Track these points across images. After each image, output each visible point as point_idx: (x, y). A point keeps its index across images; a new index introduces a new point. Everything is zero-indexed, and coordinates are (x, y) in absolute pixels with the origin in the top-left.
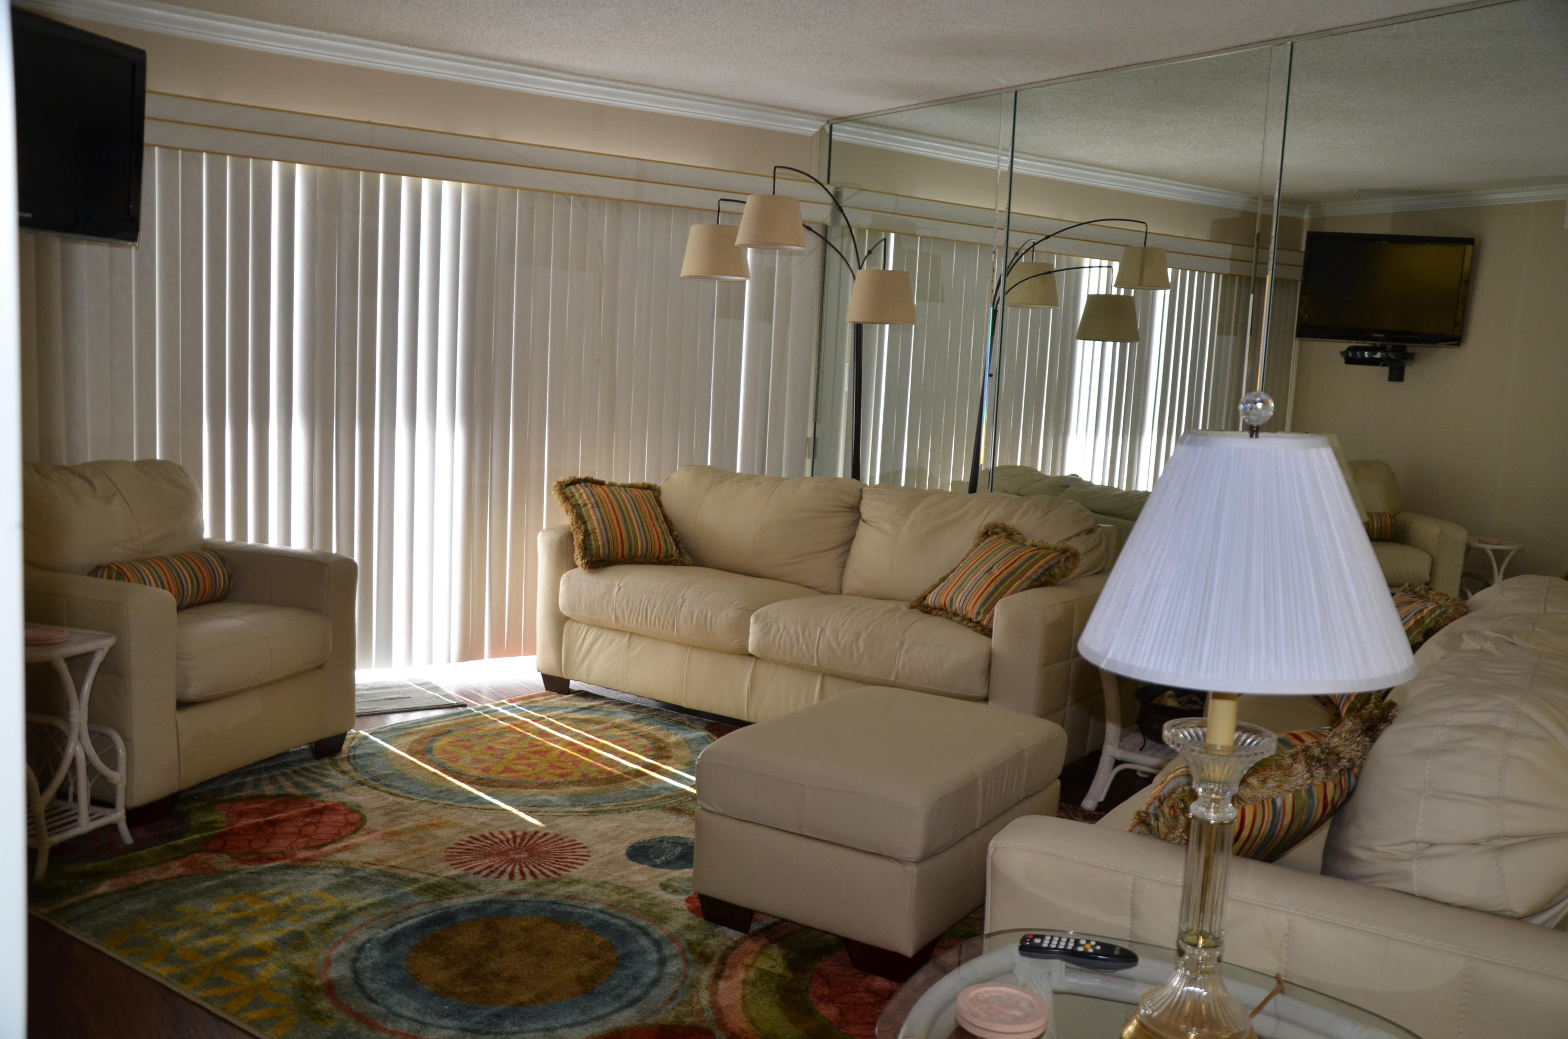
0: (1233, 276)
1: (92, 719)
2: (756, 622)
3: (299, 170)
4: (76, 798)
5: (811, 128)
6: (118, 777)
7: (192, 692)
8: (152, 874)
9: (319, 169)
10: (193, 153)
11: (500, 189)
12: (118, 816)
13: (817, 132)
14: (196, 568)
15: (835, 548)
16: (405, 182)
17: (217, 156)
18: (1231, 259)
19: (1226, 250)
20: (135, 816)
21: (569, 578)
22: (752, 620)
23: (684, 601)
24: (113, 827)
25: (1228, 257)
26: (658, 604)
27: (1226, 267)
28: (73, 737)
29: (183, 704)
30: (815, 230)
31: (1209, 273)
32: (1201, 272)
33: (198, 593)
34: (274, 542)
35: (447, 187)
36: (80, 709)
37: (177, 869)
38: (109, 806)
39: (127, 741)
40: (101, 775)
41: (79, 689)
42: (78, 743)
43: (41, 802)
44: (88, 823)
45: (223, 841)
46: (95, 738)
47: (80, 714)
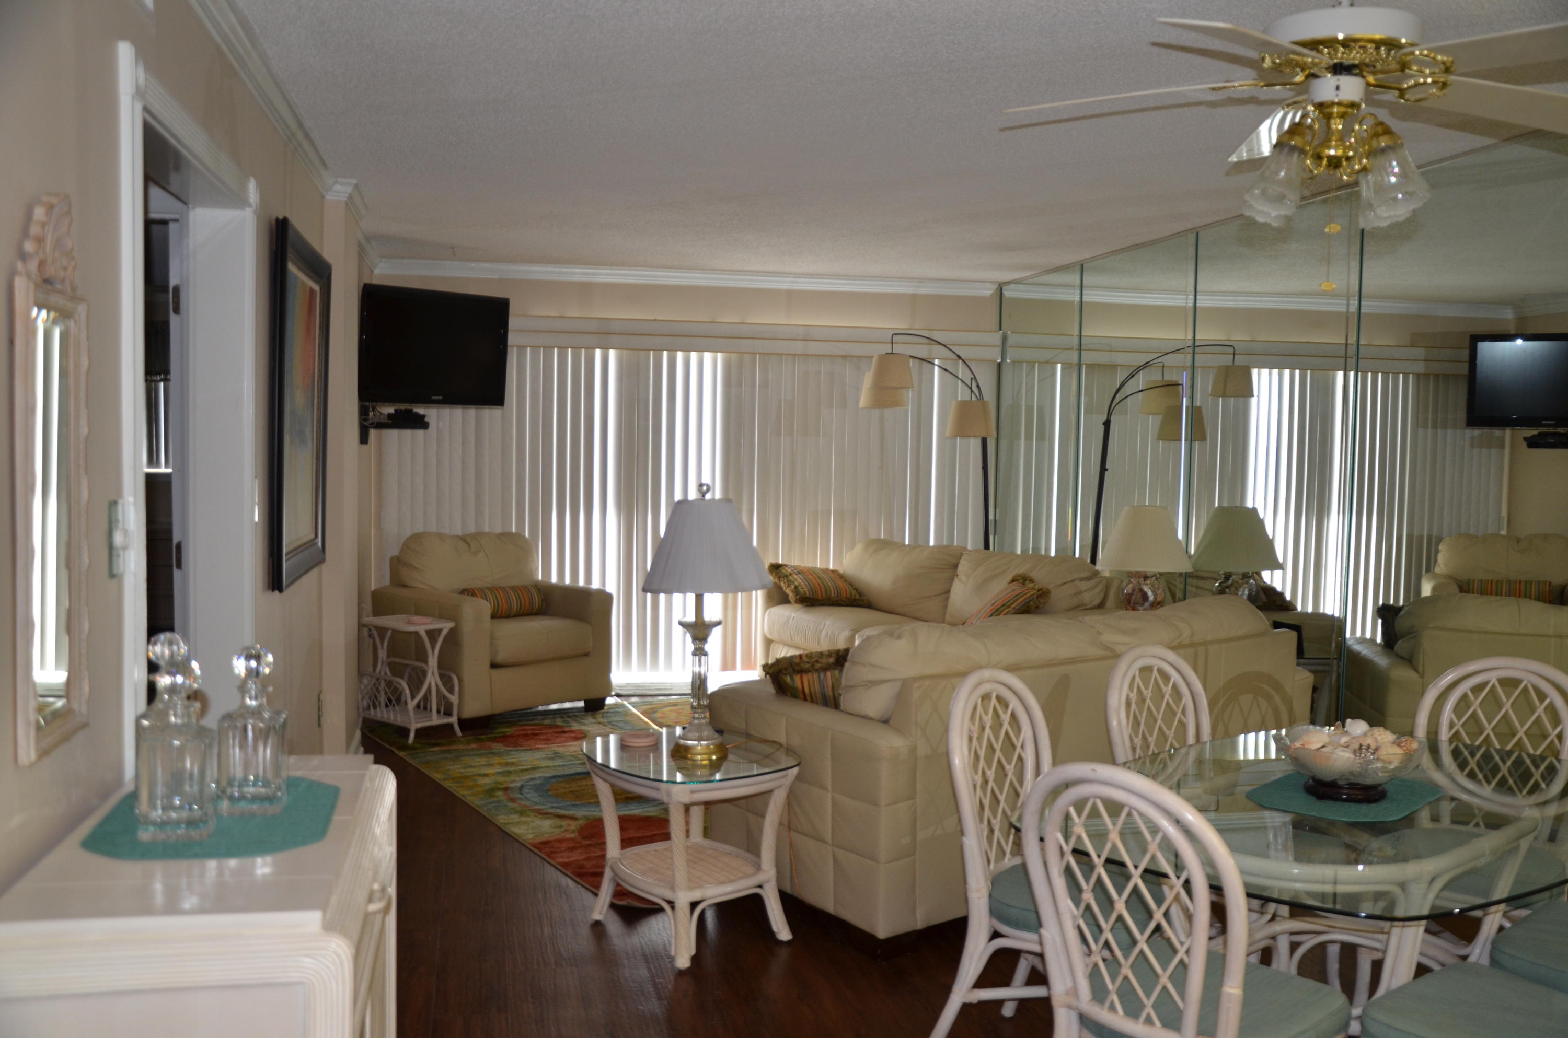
0: (1427, 375)
1: (440, 666)
2: (858, 638)
3: (612, 353)
4: (431, 710)
5: (988, 291)
6: (454, 699)
7: (499, 659)
8: (461, 747)
9: (624, 351)
10: (548, 349)
11: (745, 355)
12: (453, 720)
13: (993, 293)
14: (521, 595)
15: (941, 594)
16: (680, 355)
17: (562, 350)
18: (1425, 360)
19: (1420, 352)
20: (463, 723)
21: (770, 612)
22: (857, 637)
23: (824, 626)
24: (450, 726)
25: (1423, 359)
26: (812, 627)
27: (1420, 368)
28: (429, 675)
29: (494, 666)
30: (951, 371)
31: (1396, 375)
32: (1386, 375)
33: (520, 609)
34: (554, 579)
35: (708, 356)
36: (433, 658)
37: (473, 746)
38: (448, 713)
39: (460, 680)
40: (444, 697)
41: (433, 648)
42: (432, 679)
43: (412, 704)
44: (436, 720)
45: (504, 739)
46: (442, 676)
47: (433, 661)
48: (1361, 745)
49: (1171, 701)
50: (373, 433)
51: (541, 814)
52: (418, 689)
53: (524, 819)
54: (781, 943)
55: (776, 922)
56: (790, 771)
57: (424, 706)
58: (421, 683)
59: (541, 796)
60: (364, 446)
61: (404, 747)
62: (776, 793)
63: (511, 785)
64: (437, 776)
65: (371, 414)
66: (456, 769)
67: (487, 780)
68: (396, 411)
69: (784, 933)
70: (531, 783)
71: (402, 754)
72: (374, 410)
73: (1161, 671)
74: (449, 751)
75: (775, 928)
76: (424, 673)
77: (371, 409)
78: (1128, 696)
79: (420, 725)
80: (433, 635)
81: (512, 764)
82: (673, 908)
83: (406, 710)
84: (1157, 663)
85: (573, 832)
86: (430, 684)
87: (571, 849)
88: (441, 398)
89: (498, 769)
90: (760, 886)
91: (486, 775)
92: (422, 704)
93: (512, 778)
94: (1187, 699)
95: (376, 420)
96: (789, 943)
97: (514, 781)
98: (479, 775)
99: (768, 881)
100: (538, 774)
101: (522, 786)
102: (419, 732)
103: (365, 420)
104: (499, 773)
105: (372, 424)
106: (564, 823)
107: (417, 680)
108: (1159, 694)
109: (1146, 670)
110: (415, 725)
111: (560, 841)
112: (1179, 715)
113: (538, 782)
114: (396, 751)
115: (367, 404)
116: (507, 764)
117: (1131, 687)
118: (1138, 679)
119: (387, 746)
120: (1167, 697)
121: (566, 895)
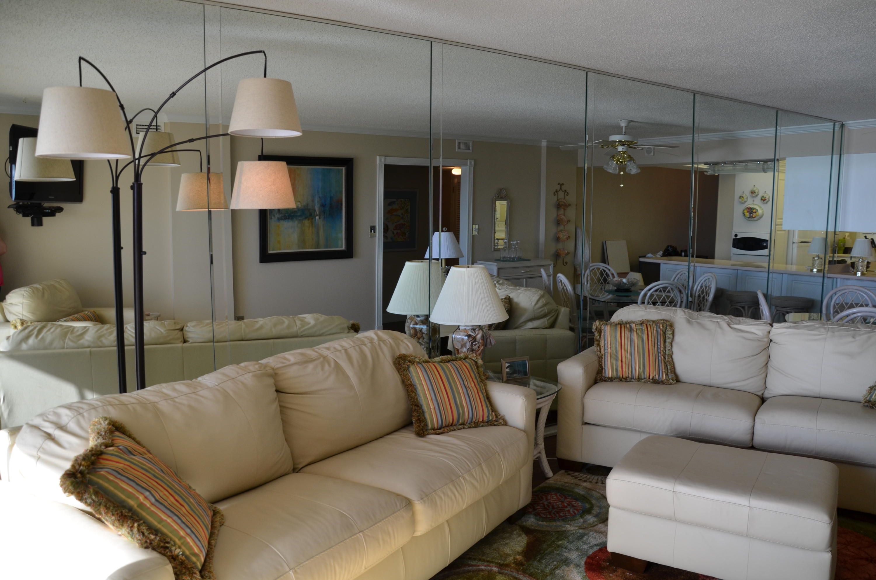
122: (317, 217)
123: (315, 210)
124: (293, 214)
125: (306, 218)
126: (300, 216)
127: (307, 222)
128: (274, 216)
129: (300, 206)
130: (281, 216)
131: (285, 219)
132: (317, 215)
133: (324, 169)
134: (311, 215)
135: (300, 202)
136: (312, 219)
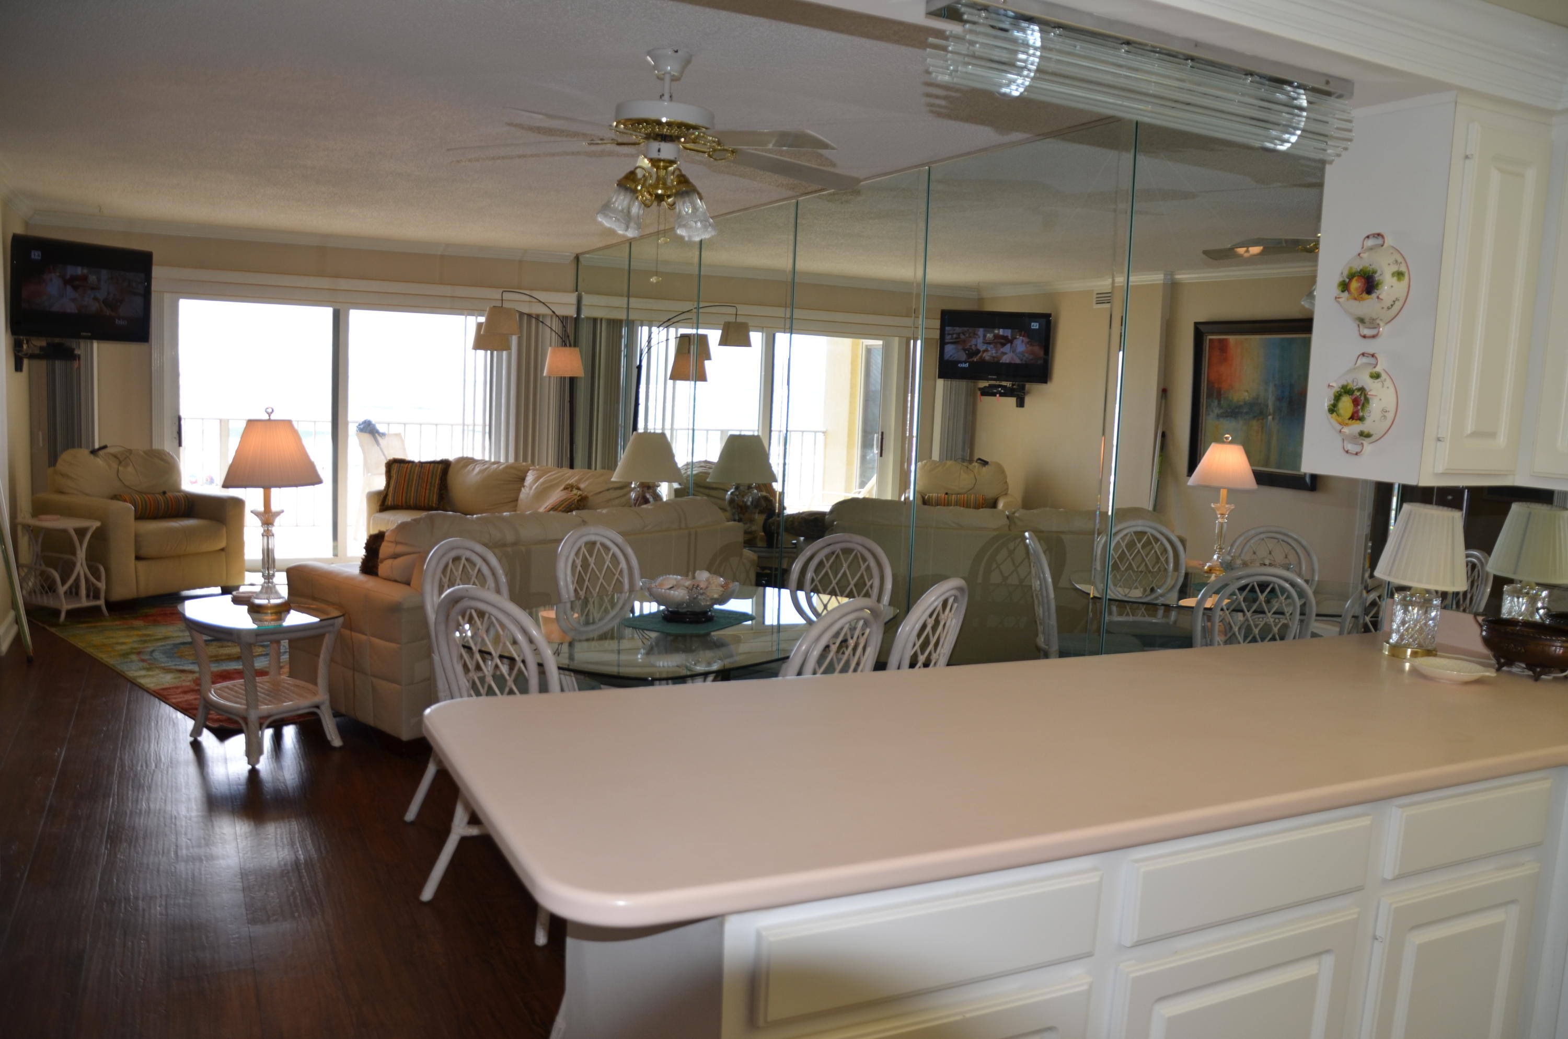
1: (88, 559)
4: (79, 595)
6: (102, 585)
7: (145, 553)
12: (101, 602)
15: (512, 501)
24: (97, 609)
28: (78, 565)
29: (139, 558)
36: (82, 552)
37: (117, 623)
38: (97, 597)
39: (107, 570)
40: (93, 584)
41: (81, 543)
42: (81, 567)
43: (62, 590)
44: (84, 603)
45: (145, 617)
46: (90, 567)
47: (81, 554)
48: (694, 585)
49: (610, 565)
50: (26, 362)
51: (164, 669)
52: (69, 577)
53: (151, 673)
54: (334, 749)
55: (330, 733)
56: (336, 620)
57: (74, 592)
58: (72, 571)
59: (167, 657)
60: (19, 374)
61: (56, 625)
62: (327, 636)
63: (143, 650)
64: (80, 645)
65: (25, 347)
66: (97, 639)
67: (124, 647)
68: (48, 344)
69: (337, 742)
70: (161, 648)
71: (53, 630)
72: (27, 343)
73: (603, 545)
74: (95, 627)
75: (329, 738)
76: (74, 564)
77: (25, 342)
78: (574, 561)
79: (70, 607)
80: (81, 532)
81: (149, 635)
82: (247, 724)
83: (58, 596)
84: (599, 539)
85: (190, 681)
86: (79, 575)
87: (185, 692)
88: (90, 334)
89: (135, 639)
90: (318, 707)
91: (123, 643)
92: (74, 590)
93: (146, 645)
94: (623, 564)
95: (30, 352)
96: (340, 748)
97: (148, 647)
98: (117, 643)
99: (323, 703)
100: (169, 642)
101: (153, 651)
102: (70, 613)
103: (19, 351)
104: (135, 642)
105: (26, 354)
106: (183, 676)
107: (67, 570)
108: (600, 562)
109: (591, 545)
110: (66, 606)
111: (177, 688)
112: (617, 575)
113: (168, 647)
114: (47, 628)
115: (22, 337)
116: (145, 635)
117: (577, 554)
118: (583, 549)
119: (40, 624)
120: (607, 563)
121: (174, 723)
122: (1270, 418)
123: (1267, 406)
124: (1237, 410)
125: (1254, 417)
126: (1246, 413)
127: (1255, 424)
128: (1212, 411)
129: (1247, 398)
130: (1221, 411)
131: (1227, 416)
132: (1270, 415)
133: (1283, 339)
134: (1261, 413)
135: (1247, 391)
136: (1263, 419)
